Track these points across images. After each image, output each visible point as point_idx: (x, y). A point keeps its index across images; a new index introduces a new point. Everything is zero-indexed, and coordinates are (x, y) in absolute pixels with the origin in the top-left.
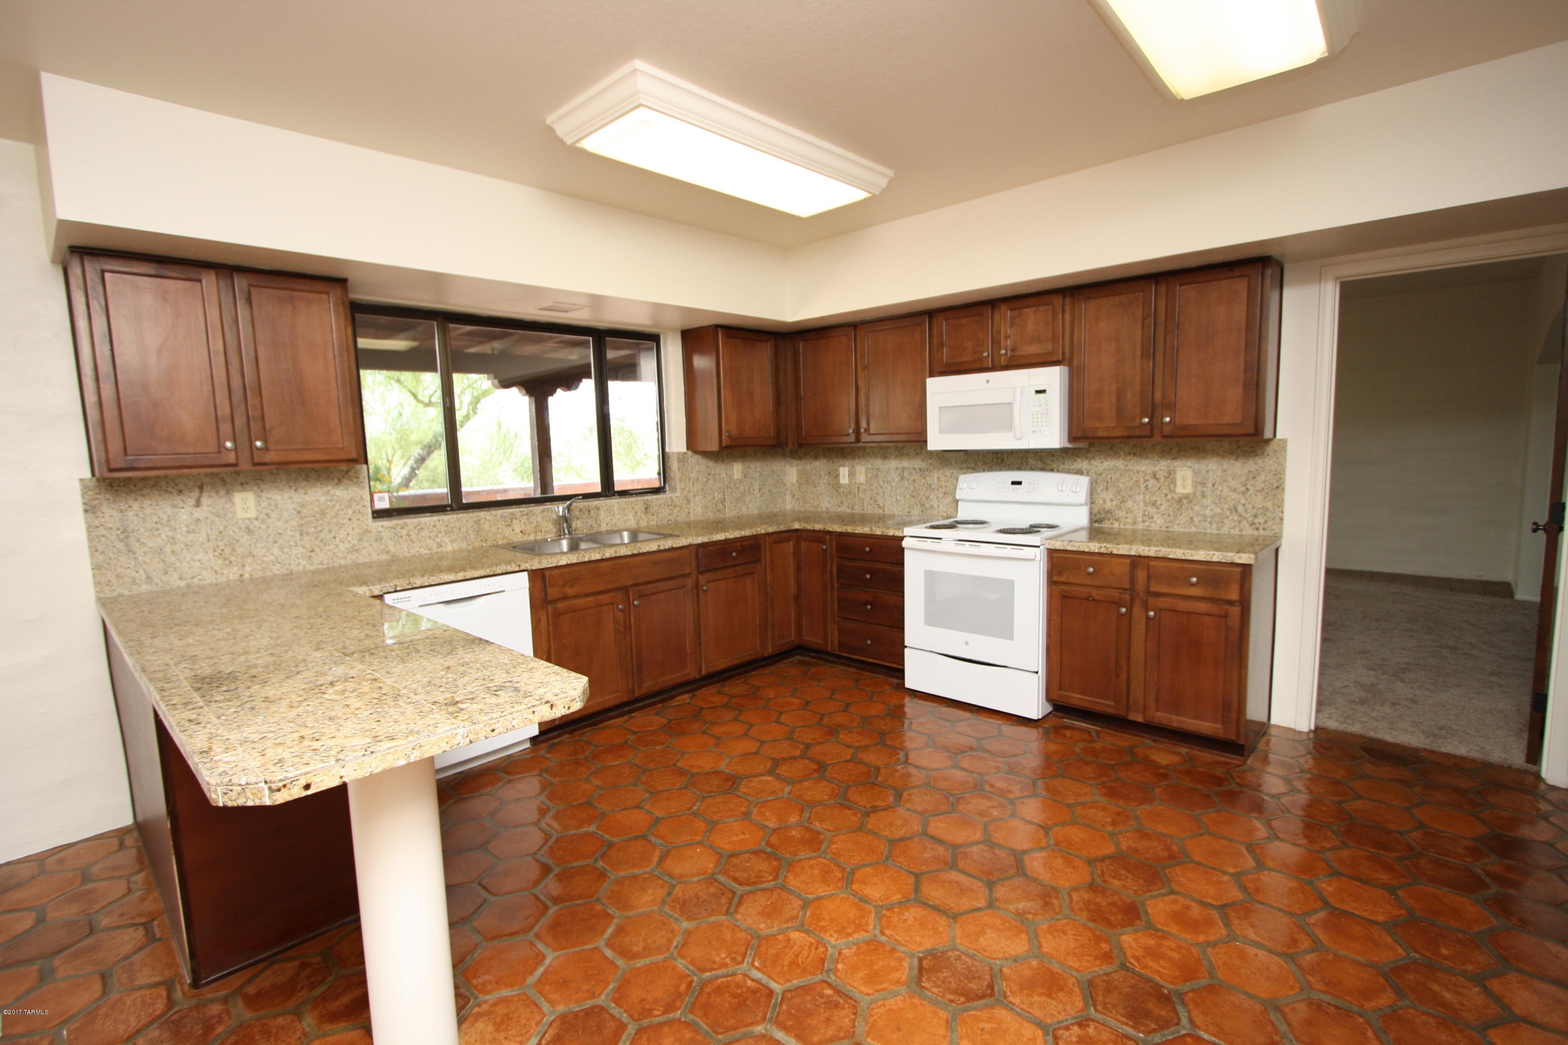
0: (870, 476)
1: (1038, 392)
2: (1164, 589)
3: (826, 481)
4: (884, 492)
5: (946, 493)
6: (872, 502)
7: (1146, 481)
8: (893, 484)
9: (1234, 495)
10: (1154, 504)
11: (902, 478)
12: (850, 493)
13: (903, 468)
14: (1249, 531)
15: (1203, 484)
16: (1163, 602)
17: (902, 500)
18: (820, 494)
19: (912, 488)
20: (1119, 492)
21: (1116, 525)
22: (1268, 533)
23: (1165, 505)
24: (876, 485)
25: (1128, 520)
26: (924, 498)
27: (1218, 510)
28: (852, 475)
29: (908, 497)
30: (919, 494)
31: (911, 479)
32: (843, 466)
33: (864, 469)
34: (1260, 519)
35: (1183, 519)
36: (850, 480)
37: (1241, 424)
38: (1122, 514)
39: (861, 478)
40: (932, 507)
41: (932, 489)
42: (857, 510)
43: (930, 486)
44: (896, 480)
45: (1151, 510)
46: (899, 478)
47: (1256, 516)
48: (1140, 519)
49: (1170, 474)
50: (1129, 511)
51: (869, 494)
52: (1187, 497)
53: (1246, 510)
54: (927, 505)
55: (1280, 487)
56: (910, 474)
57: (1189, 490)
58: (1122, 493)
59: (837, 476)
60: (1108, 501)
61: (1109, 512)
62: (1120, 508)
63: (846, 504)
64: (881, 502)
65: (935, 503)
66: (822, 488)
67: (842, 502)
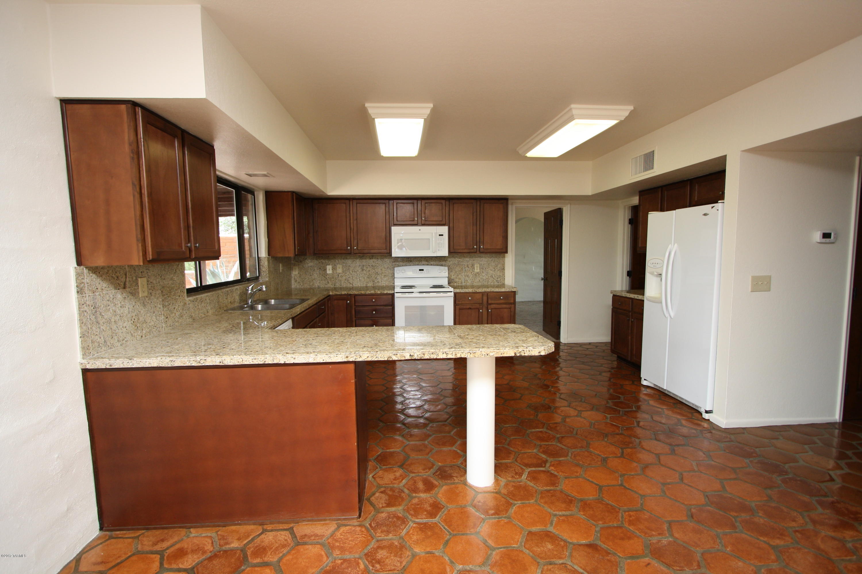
0: (344, 269)
1: (440, 235)
2: (493, 302)
3: (317, 273)
4: (353, 277)
5: (385, 276)
6: (346, 281)
7: (465, 268)
8: (358, 273)
9: (491, 272)
10: (468, 276)
11: (363, 270)
12: (333, 278)
13: (363, 265)
14: (496, 283)
15: (483, 269)
16: (493, 306)
17: (363, 280)
18: (314, 279)
19: (368, 274)
20: (456, 272)
21: (455, 284)
22: (501, 283)
23: (471, 276)
24: (348, 273)
25: (459, 282)
26: (374, 278)
27: (487, 277)
28: (334, 269)
29: (366, 278)
30: (371, 277)
31: (368, 270)
32: (329, 265)
33: (341, 266)
34: (499, 279)
35: (477, 280)
36: (333, 272)
37: (502, 249)
38: (457, 280)
39: (339, 270)
40: (378, 282)
41: (378, 274)
42: (338, 285)
43: (377, 273)
44: (360, 271)
45: (467, 278)
46: (361, 270)
47: (498, 278)
48: (463, 282)
49: (473, 265)
50: (460, 279)
51: (344, 278)
52: (478, 273)
53: (495, 277)
54: (376, 281)
55: (504, 269)
56: (367, 268)
57: (478, 271)
58: (457, 273)
59: (325, 270)
60: (452, 276)
61: (453, 279)
62: (456, 278)
63: (330, 283)
64: (351, 281)
65: (380, 280)
66: (315, 275)
67: (328, 282)
